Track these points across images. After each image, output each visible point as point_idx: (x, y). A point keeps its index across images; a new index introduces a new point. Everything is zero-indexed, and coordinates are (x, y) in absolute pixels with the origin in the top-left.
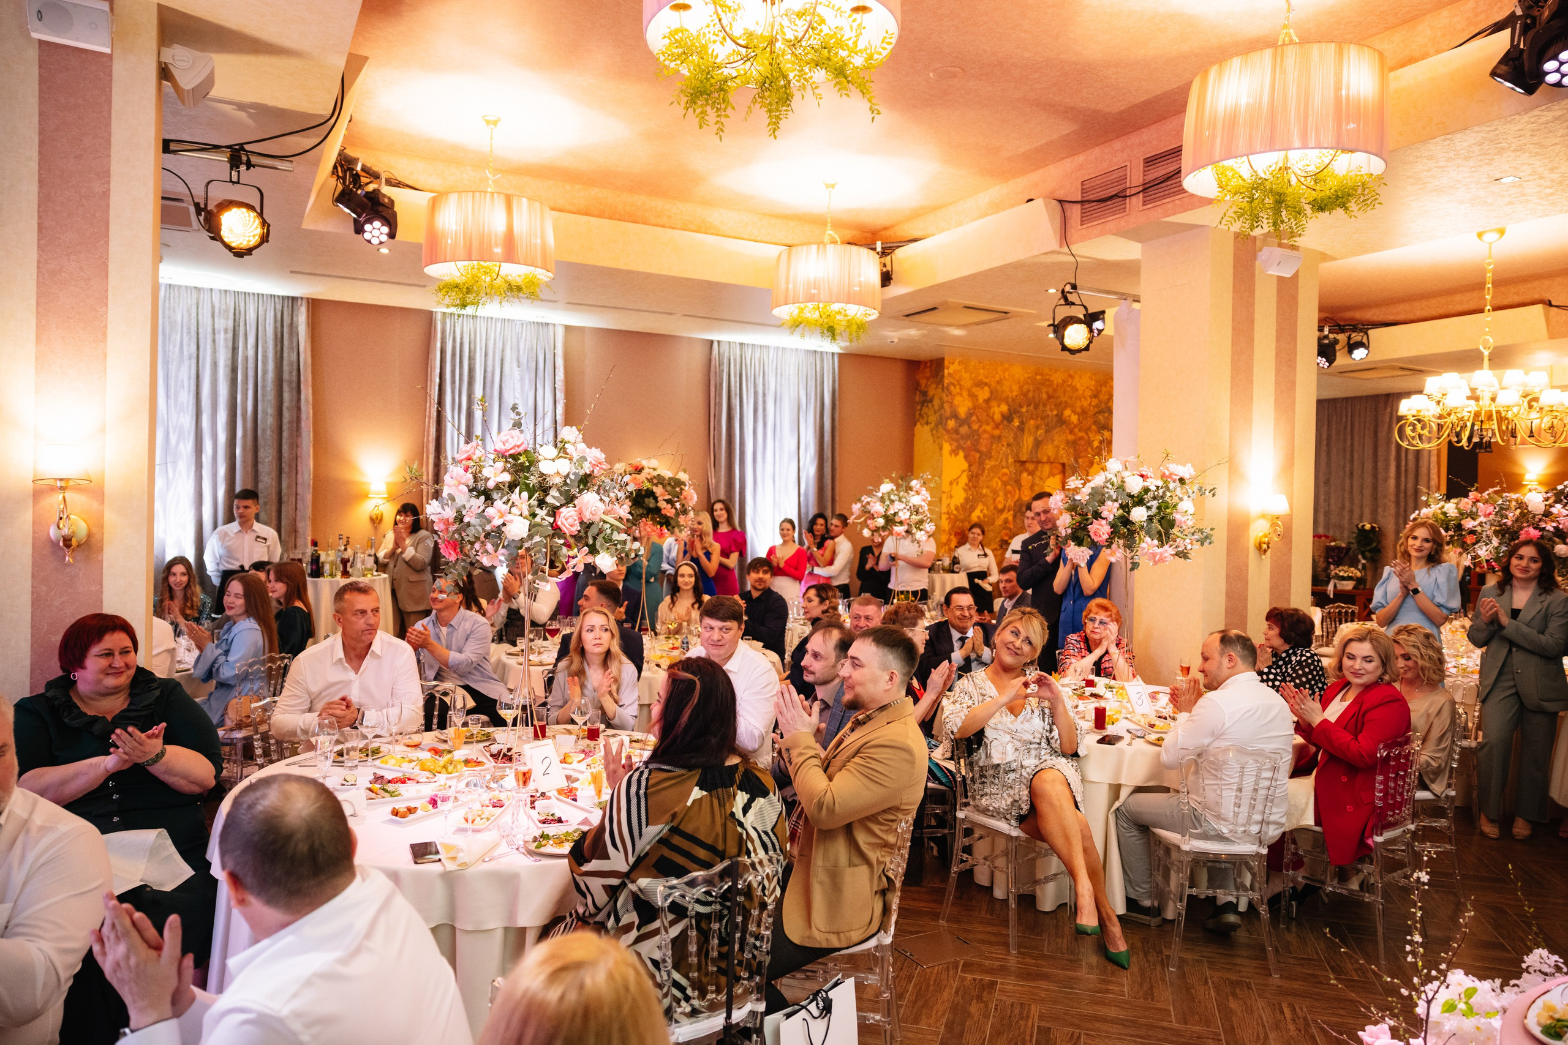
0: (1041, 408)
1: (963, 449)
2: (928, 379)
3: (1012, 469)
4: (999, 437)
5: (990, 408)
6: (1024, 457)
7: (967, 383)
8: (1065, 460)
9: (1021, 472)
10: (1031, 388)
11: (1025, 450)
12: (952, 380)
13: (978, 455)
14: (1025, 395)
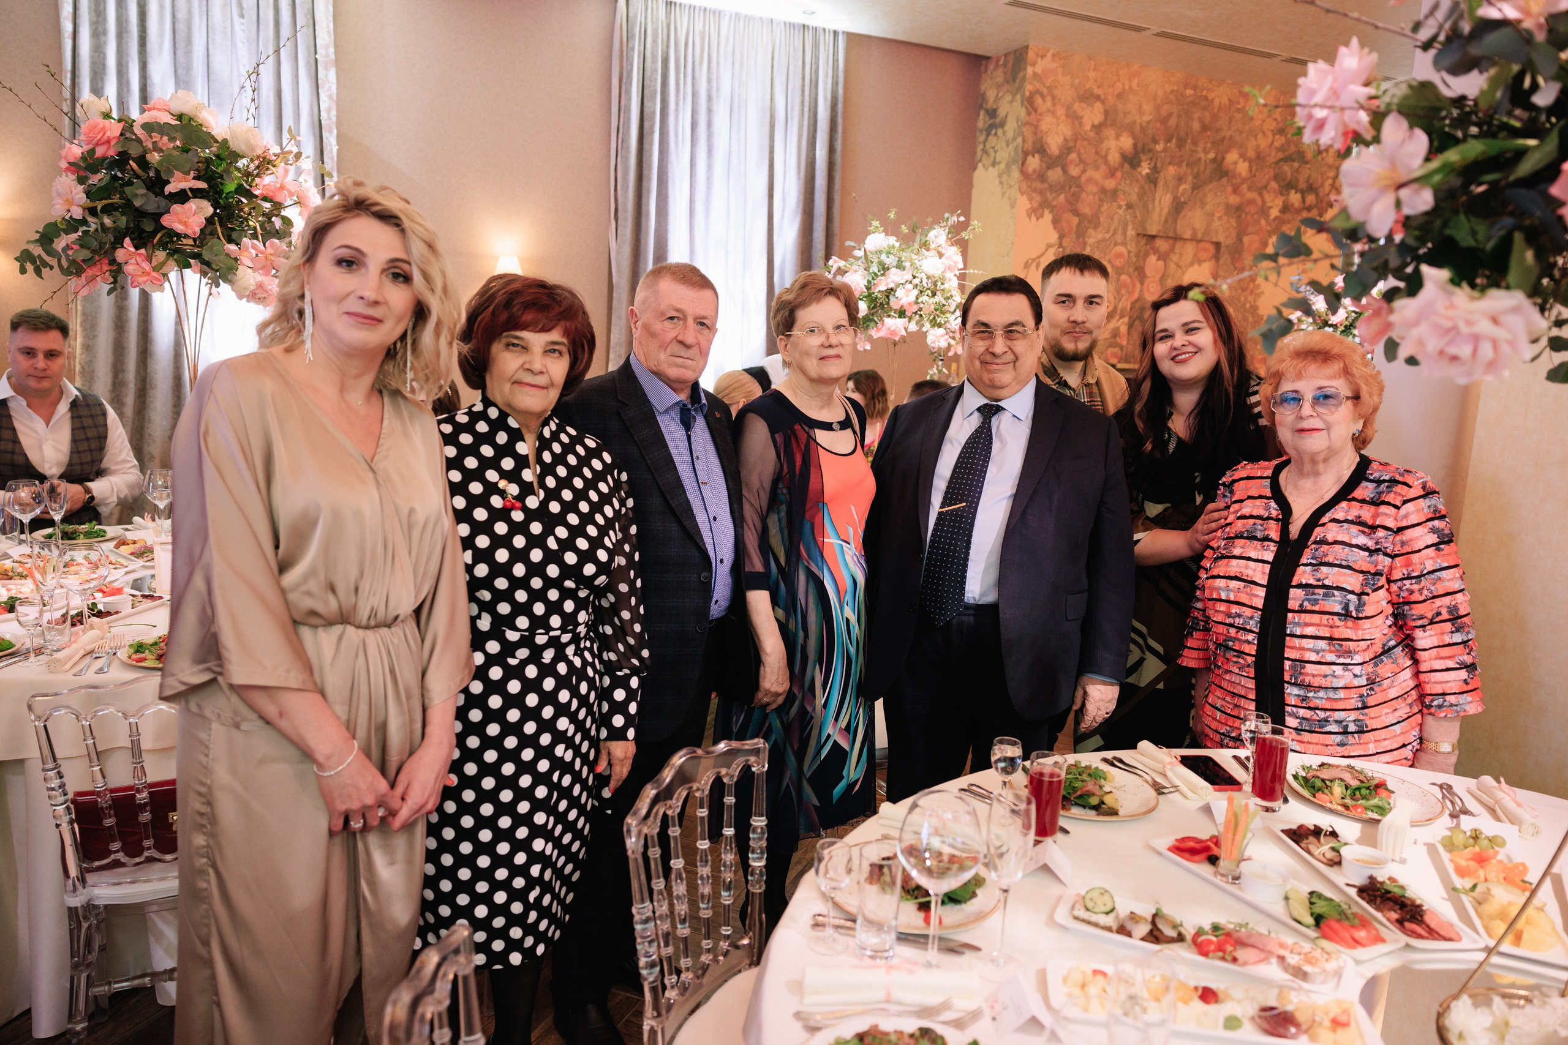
0: (1189, 145)
1: (1052, 209)
2: (999, 86)
3: (1132, 247)
4: (1115, 192)
5: (1102, 141)
6: (1153, 231)
7: (1066, 94)
8: (1220, 238)
9: (1147, 254)
10: (1175, 110)
11: (1155, 216)
12: (1039, 86)
13: (1076, 220)
14: (1164, 121)
